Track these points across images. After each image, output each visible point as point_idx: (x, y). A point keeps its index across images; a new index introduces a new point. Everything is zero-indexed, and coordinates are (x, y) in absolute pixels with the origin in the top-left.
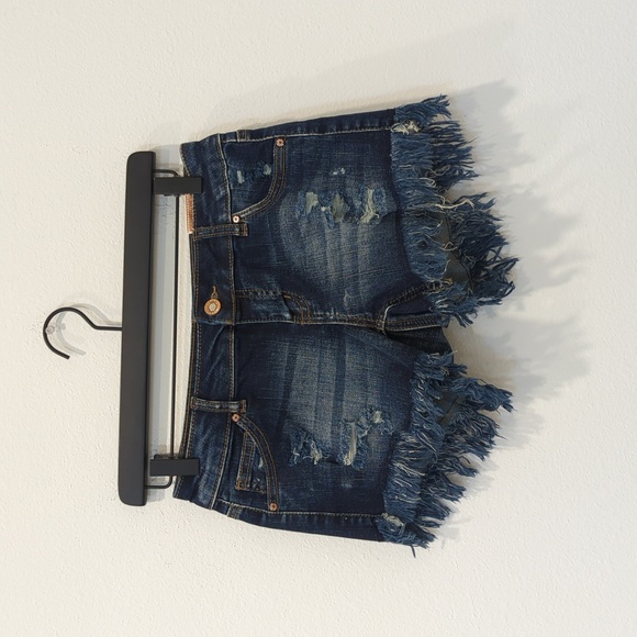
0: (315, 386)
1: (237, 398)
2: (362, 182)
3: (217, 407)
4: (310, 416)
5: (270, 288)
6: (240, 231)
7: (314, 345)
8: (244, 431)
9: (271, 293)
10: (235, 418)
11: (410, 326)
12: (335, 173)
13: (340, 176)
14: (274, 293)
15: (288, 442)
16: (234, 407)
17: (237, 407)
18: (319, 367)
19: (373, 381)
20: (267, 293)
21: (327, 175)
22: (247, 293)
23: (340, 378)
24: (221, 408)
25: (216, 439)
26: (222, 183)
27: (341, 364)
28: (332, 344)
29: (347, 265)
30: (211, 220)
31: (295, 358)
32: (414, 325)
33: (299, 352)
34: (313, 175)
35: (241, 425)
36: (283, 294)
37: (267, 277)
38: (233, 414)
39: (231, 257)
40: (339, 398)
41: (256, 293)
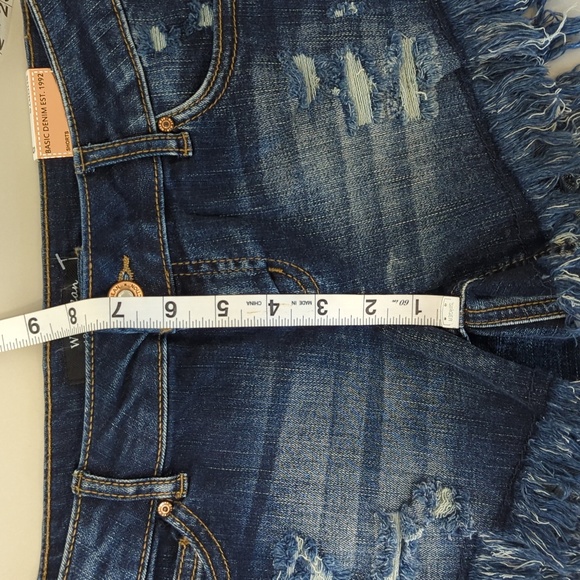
0: (324, 442)
1: (170, 471)
2: (390, 24)
3: (131, 490)
4: (313, 502)
5: (243, 254)
6: (180, 146)
7: (324, 363)
8: (180, 535)
9: (245, 264)
10: (163, 509)
11: (513, 316)
12: (339, 14)
13: (348, 18)
14: (252, 263)
15: (268, 559)
16: (164, 488)
17: (170, 487)
18: (333, 404)
19: (439, 430)
20: (237, 264)
21: (324, 18)
22: (197, 267)
23: (373, 426)
24: (138, 492)
25: (125, 553)
26: (123, 55)
27: (375, 397)
28: (360, 360)
29: (391, 205)
30: (110, 130)
31: (287, 391)
32: (521, 315)
33: (296, 378)
34: (296, 20)
35: (176, 524)
36: (269, 265)
37: (235, 233)
38: (160, 501)
39: (159, 199)
40: (371, 465)
41: (214, 266)
